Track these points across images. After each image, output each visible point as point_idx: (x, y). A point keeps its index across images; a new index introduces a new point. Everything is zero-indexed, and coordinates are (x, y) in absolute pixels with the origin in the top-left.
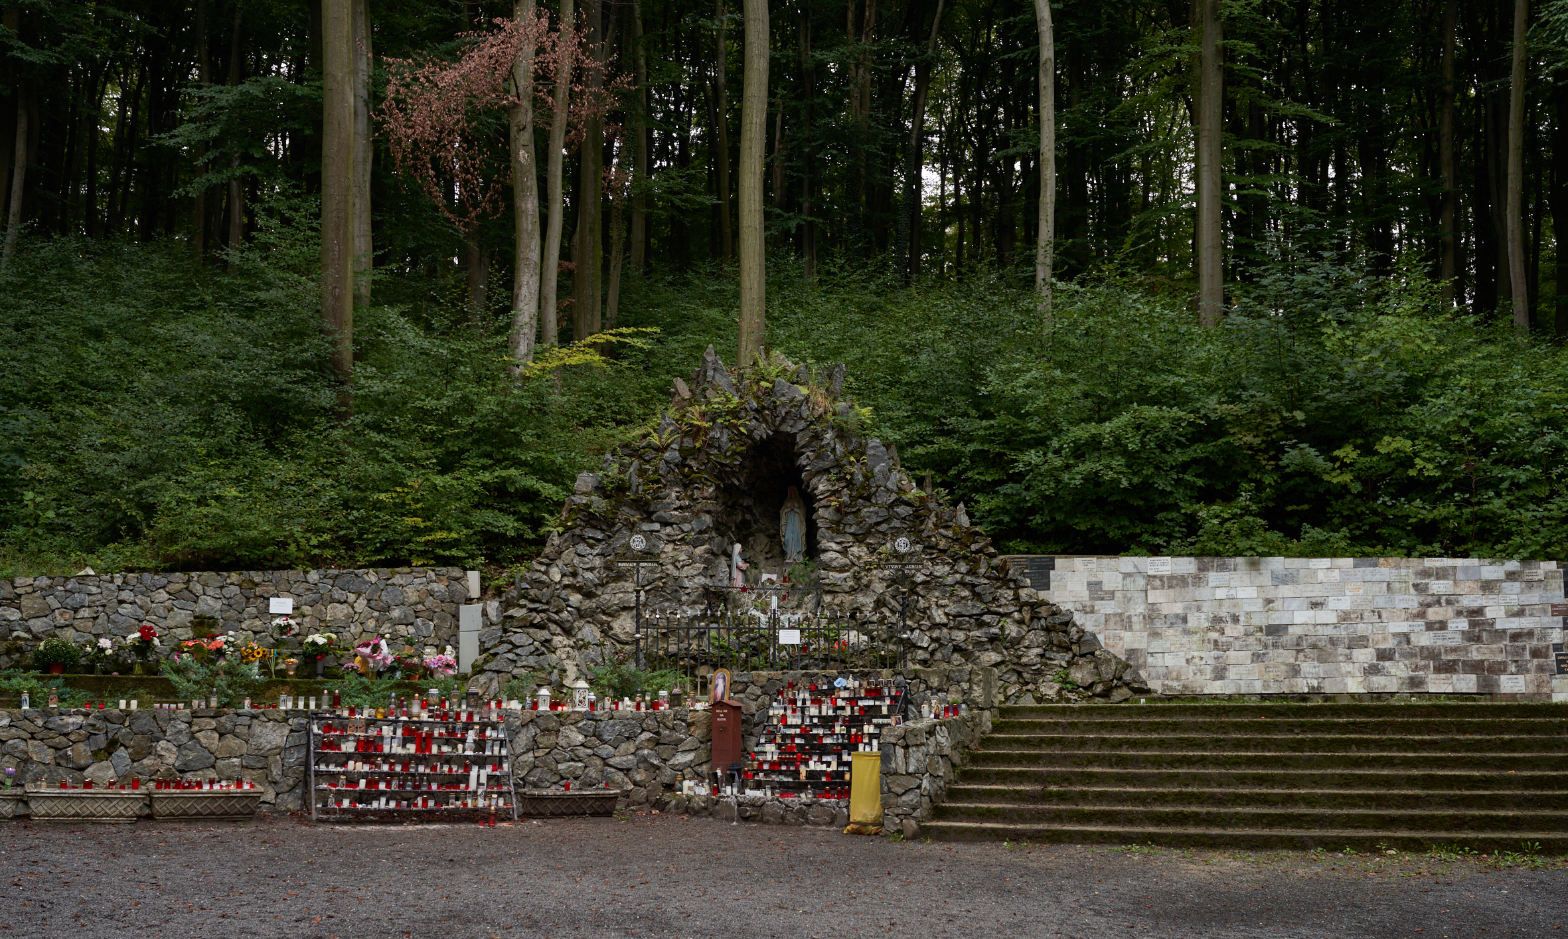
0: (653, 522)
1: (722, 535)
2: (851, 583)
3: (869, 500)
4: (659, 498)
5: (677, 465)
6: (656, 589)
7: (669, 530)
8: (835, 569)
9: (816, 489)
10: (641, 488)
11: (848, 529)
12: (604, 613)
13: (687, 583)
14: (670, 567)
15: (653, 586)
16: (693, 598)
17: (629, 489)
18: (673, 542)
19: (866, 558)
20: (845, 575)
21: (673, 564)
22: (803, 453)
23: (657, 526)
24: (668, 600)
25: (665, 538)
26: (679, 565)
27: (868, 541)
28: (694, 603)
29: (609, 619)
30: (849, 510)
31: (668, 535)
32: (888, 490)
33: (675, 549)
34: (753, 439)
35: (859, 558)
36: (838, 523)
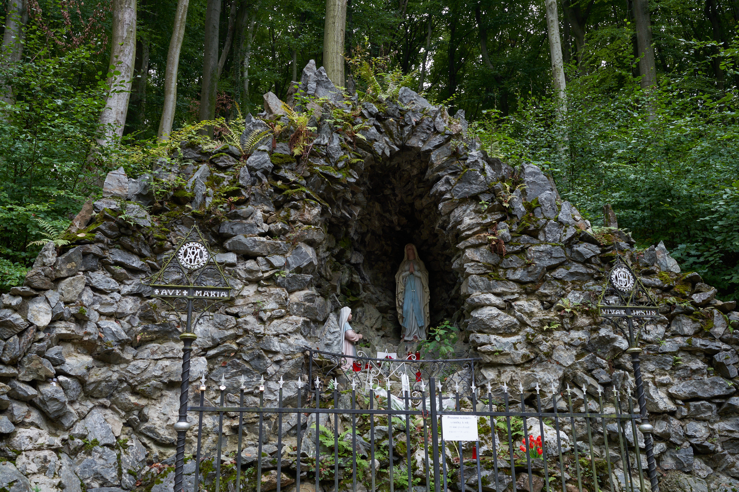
0: (226, 251)
1: (324, 295)
2: (523, 350)
3: (536, 237)
4: (236, 216)
5: (265, 172)
6: (226, 354)
7: (250, 264)
8: (496, 331)
9: (461, 222)
10: (209, 200)
11: (510, 275)
12: (134, 392)
13: (276, 345)
14: (251, 319)
15: (221, 349)
16: (287, 368)
17: (191, 200)
18: (257, 282)
19: (541, 315)
20: (514, 339)
21: (255, 314)
22: (439, 178)
23: (231, 258)
24: (245, 372)
25: (243, 275)
26: (265, 316)
27: (541, 290)
28: (288, 377)
29: (143, 402)
30: (511, 249)
31: (249, 271)
32: (561, 224)
33: (258, 292)
34: (373, 152)
35: (531, 315)
36: (496, 267)
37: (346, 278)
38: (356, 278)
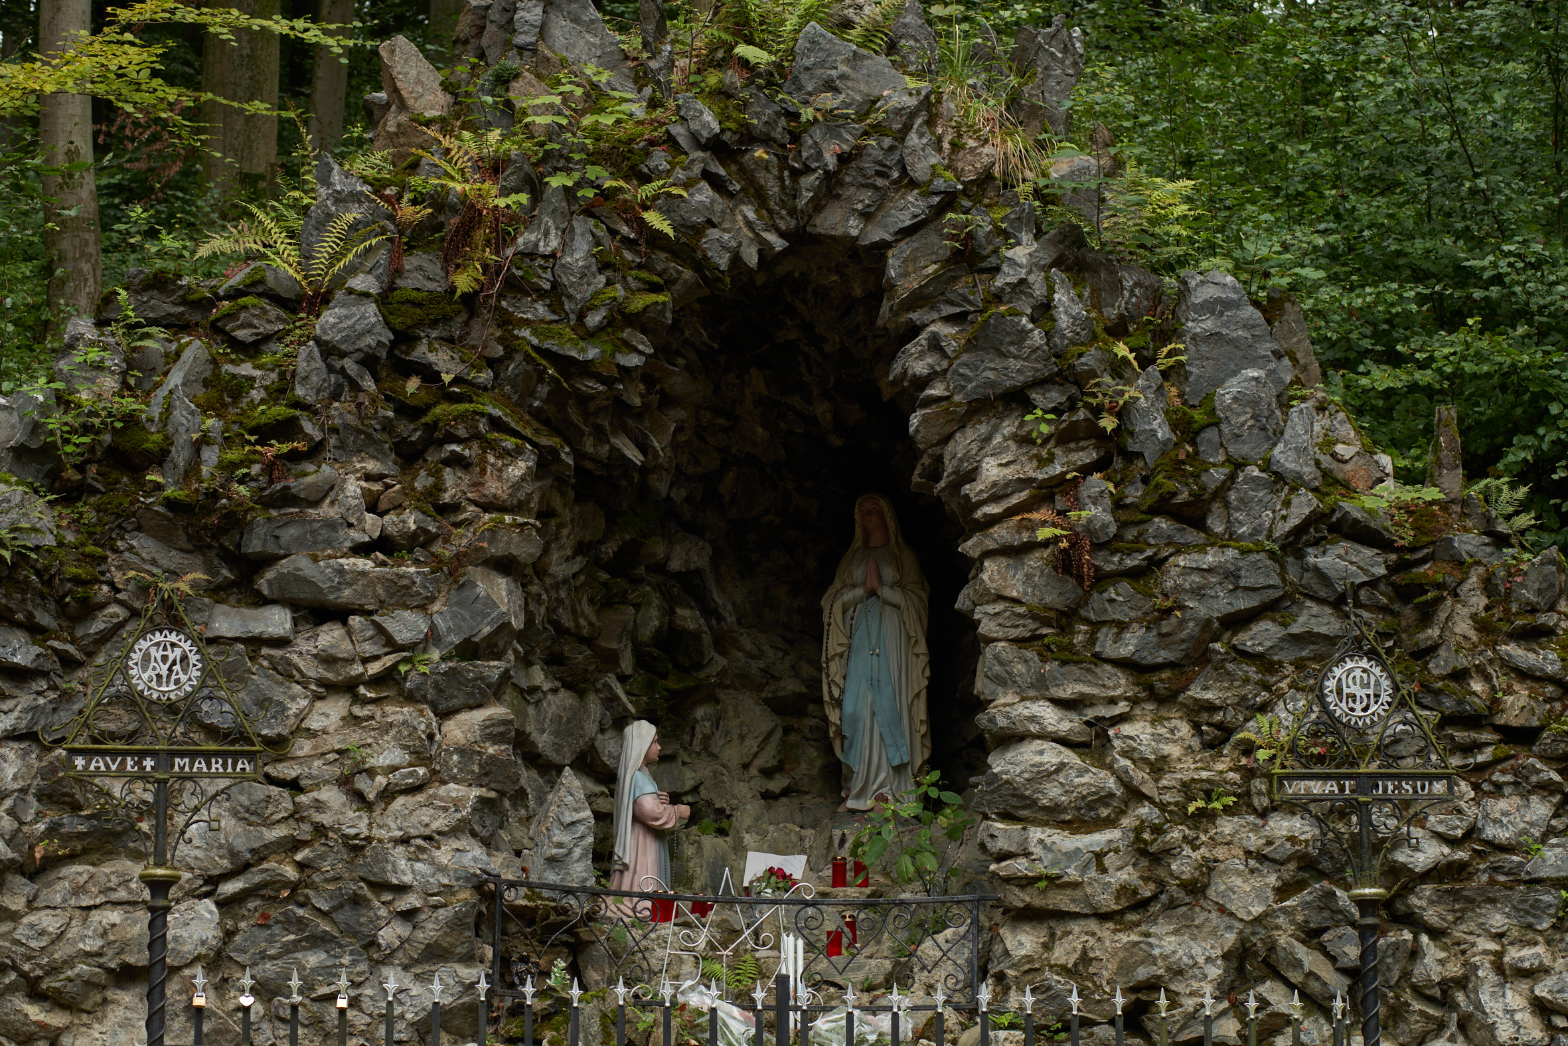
0: (262, 601)
1: (576, 684)
2: (1124, 875)
3: (1199, 524)
4: (286, 498)
5: (369, 361)
6: (265, 891)
7: (329, 637)
8: (1053, 816)
9: (971, 475)
10: (211, 456)
11: (1107, 645)
13: (403, 868)
14: (331, 796)
15: (254, 877)
16: (430, 930)
17: (160, 458)
18: (348, 688)
19: (1188, 769)
20: (1098, 839)
21: (344, 782)
22: (914, 330)
23: (277, 621)
24: (318, 941)
25: (312, 670)
26: (371, 788)
27: (1195, 692)
28: (435, 954)
29: (57, 1019)
30: (1113, 563)
31: (327, 659)
32: (1278, 479)
33: (352, 720)
34: (701, 265)
35: (1159, 766)
36: (1065, 618)
37: (652, 620)
38: (688, 617)
